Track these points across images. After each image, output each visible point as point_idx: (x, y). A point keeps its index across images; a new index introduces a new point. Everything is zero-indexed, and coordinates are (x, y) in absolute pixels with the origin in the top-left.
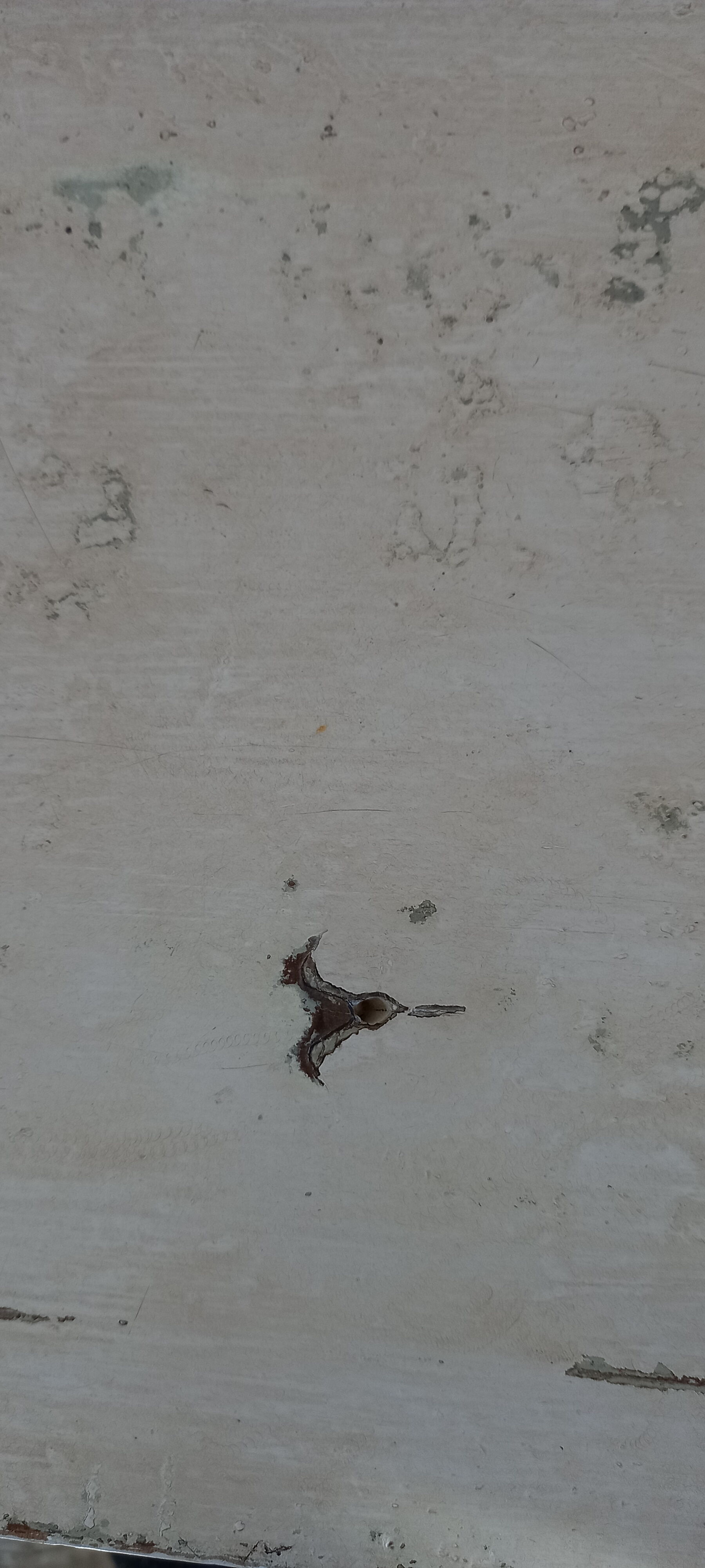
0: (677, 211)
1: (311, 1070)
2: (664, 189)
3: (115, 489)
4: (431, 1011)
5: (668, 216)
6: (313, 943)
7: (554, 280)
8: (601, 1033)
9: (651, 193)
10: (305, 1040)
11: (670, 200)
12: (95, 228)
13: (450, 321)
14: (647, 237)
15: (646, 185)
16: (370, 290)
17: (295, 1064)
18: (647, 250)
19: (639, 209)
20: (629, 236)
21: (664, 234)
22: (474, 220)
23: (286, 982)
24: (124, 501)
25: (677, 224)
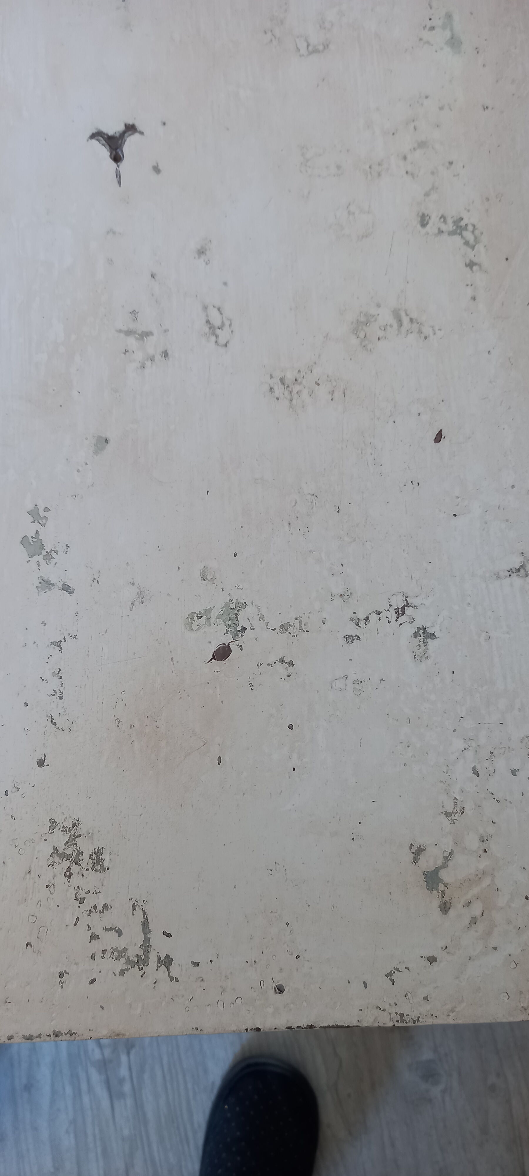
0: (462, 237)
1: (93, 136)
2: (473, 232)
3: (321, 48)
4: (118, 175)
5: (461, 234)
6: (142, 133)
7: (427, 194)
8: (114, 233)
9: (470, 228)
10: (104, 134)
11: (469, 235)
12: (432, 28)
13: (405, 158)
14: (451, 227)
15: (474, 226)
16: (415, 128)
17: (94, 131)
18: (444, 227)
19: (463, 223)
20: (450, 221)
21: (451, 233)
22: (451, 163)
23: (126, 125)
24: (316, 51)
25: (457, 238)
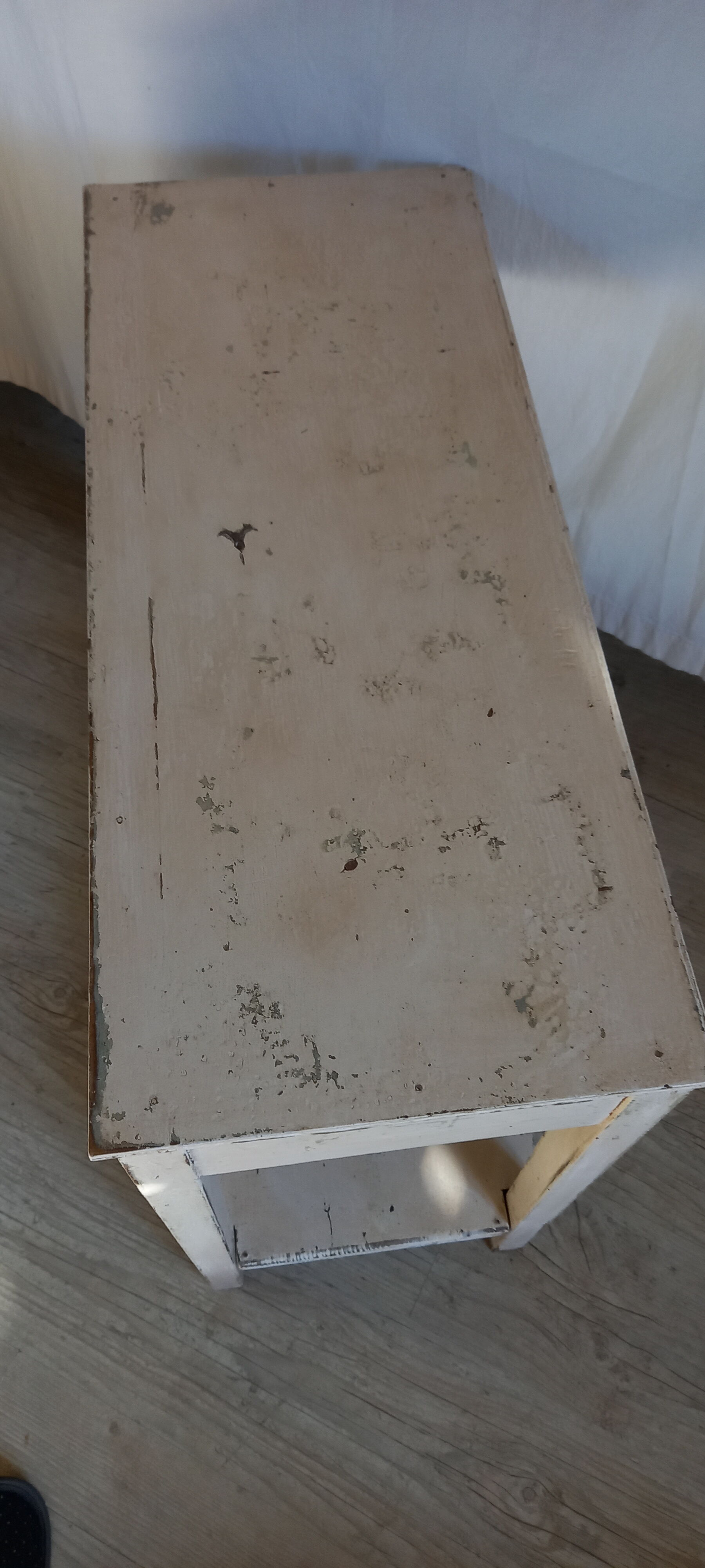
0: (492, 584)
1: (221, 534)
2: (499, 580)
3: (378, 469)
4: (242, 558)
5: (490, 582)
6: (256, 530)
7: (464, 558)
8: (243, 595)
9: (497, 577)
10: (229, 531)
11: (496, 582)
12: (455, 452)
13: (445, 536)
14: (482, 577)
15: (499, 576)
16: (450, 517)
17: (221, 530)
18: (478, 578)
19: (491, 575)
20: (482, 574)
21: (484, 582)
22: (478, 537)
23: (244, 525)
24: (374, 471)
25: (488, 586)
